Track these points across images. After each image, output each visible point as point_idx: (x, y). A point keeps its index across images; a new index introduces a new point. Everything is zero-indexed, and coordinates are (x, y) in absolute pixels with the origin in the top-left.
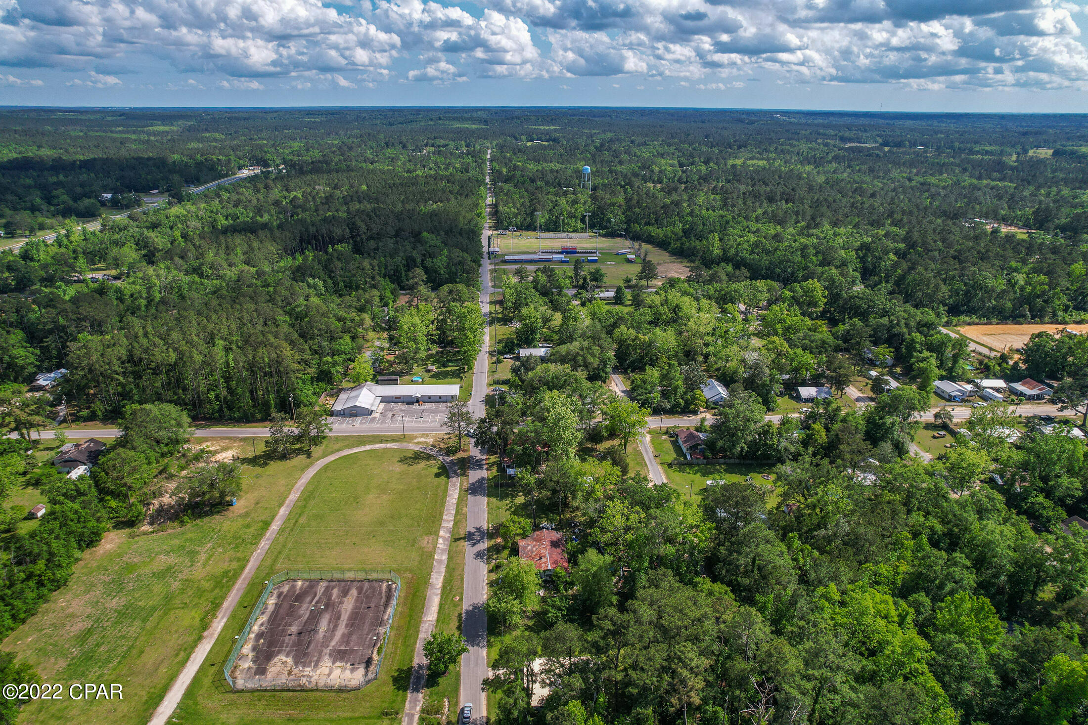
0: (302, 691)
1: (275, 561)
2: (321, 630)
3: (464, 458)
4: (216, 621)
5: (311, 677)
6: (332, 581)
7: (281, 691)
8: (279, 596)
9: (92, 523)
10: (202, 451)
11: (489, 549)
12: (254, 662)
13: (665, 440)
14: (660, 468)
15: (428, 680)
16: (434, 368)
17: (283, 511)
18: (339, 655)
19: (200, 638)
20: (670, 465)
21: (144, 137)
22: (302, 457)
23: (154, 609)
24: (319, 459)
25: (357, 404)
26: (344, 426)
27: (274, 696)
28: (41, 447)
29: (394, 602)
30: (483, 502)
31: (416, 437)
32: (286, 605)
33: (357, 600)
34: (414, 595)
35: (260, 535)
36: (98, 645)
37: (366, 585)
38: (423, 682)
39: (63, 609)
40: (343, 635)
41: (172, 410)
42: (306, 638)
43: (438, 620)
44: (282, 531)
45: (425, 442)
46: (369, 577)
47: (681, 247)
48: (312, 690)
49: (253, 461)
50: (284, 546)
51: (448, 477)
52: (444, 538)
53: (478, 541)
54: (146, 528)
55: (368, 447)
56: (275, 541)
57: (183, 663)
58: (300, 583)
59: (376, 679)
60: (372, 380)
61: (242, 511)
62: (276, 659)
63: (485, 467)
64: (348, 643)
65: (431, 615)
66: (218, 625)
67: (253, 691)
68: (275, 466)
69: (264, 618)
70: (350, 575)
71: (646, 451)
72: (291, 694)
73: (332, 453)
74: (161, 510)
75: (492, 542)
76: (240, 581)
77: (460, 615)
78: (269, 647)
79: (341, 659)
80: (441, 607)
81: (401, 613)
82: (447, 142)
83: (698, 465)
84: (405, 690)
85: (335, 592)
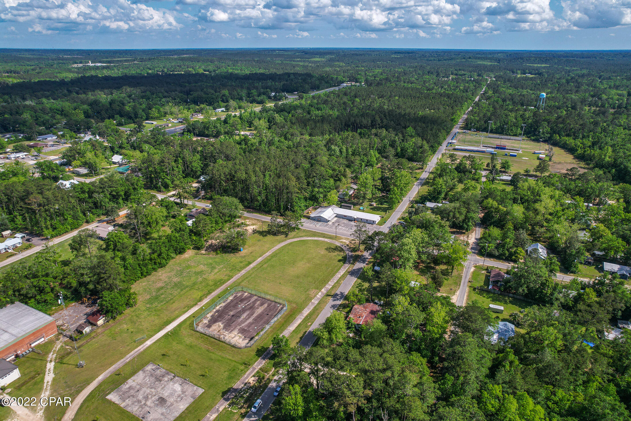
0: (219, 340)
1: (243, 281)
2: (242, 317)
3: (359, 255)
4: (206, 299)
5: (225, 336)
6: (260, 297)
7: (211, 337)
8: (234, 297)
9: (182, 244)
10: (242, 223)
11: (340, 305)
12: (209, 321)
13: (483, 274)
14: (467, 289)
15: (272, 356)
16: (375, 204)
17: (260, 259)
18: (242, 331)
19: (196, 304)
20: (474, 289)
21: (306, 64)
22: (284, 236)
23: (187, 287)
24: (290, 239)
25: (322, 215)
26: (311, 225)
27: (207, 338)
28: (187, 207)
29: (279, 316)
30: (354, 280)
31: (342, 239)
32: (235, 302)
33: (264, 310)
34: (291, 316)
35: (244, 268)
36: (162, 294)
37: (273, 304)
38: (269, 356)
39: (159, 276)
40: (249, 323)
41: (236, 201)
42: (234, 319)
43: (294, 331)
44: (254, 268)
45: (345, 242)
46: (276, 301)
47: (583, 154)
48: (222, 342)
49: (262, 233)
50: (250, 275)
51: (344, 263)
52: (322, 293)
53: (338, 299)
54: (203, 252)
55: (316, 238)
56: (249, 272)
57: (185, 312)
58: (246, 294)
59: (250, 347)
60: (337, 205)
61: (243, 255)
62: (217, 324)
63: (366, 262)
64: (249, 327)
65: (292, 328)
66: (205, 301)
67: (201, 333)
68: (270, 237)
69: (223, 304)
70: (268, 297)
71: (466, 277)
72: (214, 340)
73: (298, 237)
74: (211, 246)
75: (344, 302)
76: (224, 286)
77: (306, 332)
78: (218, 317)
79: (242, 333)
80: (299, 325)
81: (280, 322)
82: (465, 73)
83: (494, 293)
84: (259, 357)
85: (258, 303)
